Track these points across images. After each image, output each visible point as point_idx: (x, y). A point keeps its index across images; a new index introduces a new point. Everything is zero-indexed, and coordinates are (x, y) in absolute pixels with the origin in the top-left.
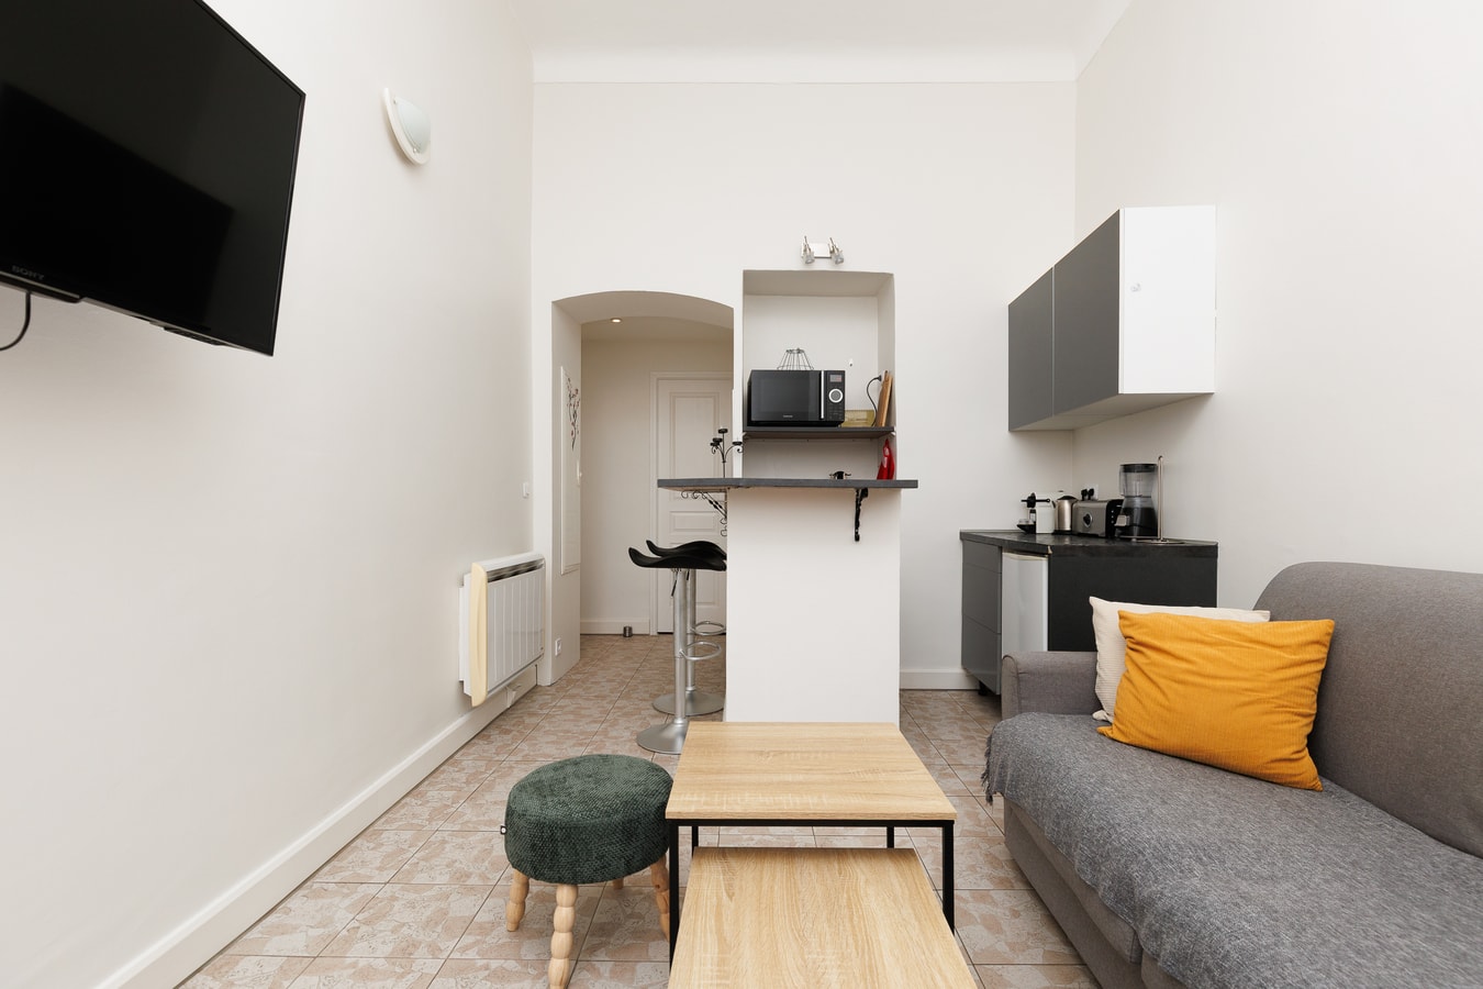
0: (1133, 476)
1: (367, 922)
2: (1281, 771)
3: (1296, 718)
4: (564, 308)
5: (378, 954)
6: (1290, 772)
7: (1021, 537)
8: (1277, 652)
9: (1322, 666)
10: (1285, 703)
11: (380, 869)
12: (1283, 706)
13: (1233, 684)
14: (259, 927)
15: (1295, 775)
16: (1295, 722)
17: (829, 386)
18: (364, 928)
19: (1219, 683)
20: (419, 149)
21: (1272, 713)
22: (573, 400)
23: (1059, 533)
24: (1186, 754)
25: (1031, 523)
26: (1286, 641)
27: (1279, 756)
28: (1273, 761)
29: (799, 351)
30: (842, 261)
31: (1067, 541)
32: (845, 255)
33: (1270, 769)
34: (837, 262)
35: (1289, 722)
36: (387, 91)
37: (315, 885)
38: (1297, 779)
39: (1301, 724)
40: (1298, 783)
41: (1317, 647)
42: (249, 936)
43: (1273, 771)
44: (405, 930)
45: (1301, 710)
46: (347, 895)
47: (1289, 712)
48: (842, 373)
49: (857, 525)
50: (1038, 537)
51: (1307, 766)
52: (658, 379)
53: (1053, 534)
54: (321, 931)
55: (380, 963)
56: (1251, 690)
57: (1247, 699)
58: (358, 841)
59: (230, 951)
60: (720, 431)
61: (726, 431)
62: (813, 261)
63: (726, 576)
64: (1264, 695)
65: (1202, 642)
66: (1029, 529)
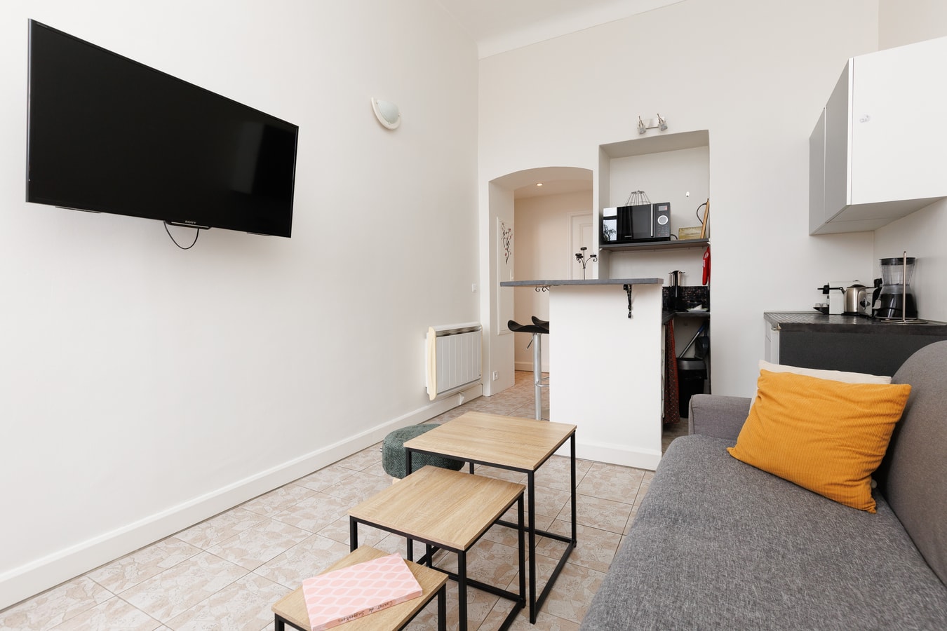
0: (892, 268)
1: (344, 484)
2: (836, 493)
3: (858, 456)
4: (497, 184)
5: (340, 496)
6: (843, 494)
7: (817, 318)
8: (852, 406)
9: (896, 419)
10: (848, 443)
11: (361, 465)
12: (846, 446)
13: (810, 425)
14: (308, 477)
15: (848, 497)
16: (855, 458)
17: (657, 214)
18: (341, 486)
19: (800, 424)
20: (393, 121)
21: (835, 449)
22: (506, 236)
23: (848, 314)
24: (774, 472)
25: (825, 306)
26: (863, 398)
27: (834, 481)
28: (829, 484)
29: (641, 193)
30: (666, 128)
31: (855, 321)
32: (668, 124)
33: (828, 489)
34: (662, 130)
35: (849, 458)
36: (372, 99)
37: (334, 466)
38: (849, 500)
39: (860, 460)
40: (851, 503)
41: (889, 404)
42: (303, 479)
43: (830, 492)
44: (355, 490)
45: (863, 451)
46: (343, 473)
47: (847, 450)
48: (668, 204)
49: (630, 307)
50: (830, 316)
51: (862, 493)
52: (572, 217)
53: (842, 314)
54: (326, 483)
55: (339, 500)
56: (823, 432)
57: (817, 437)
58: (360, 453)
59: (295, 483)
60: (582, 249)
61: (586, 248)
62: (645, 132)
63: (549, 337)
64: (830, 436)
65: (801, 395)
66: (824, 311)
